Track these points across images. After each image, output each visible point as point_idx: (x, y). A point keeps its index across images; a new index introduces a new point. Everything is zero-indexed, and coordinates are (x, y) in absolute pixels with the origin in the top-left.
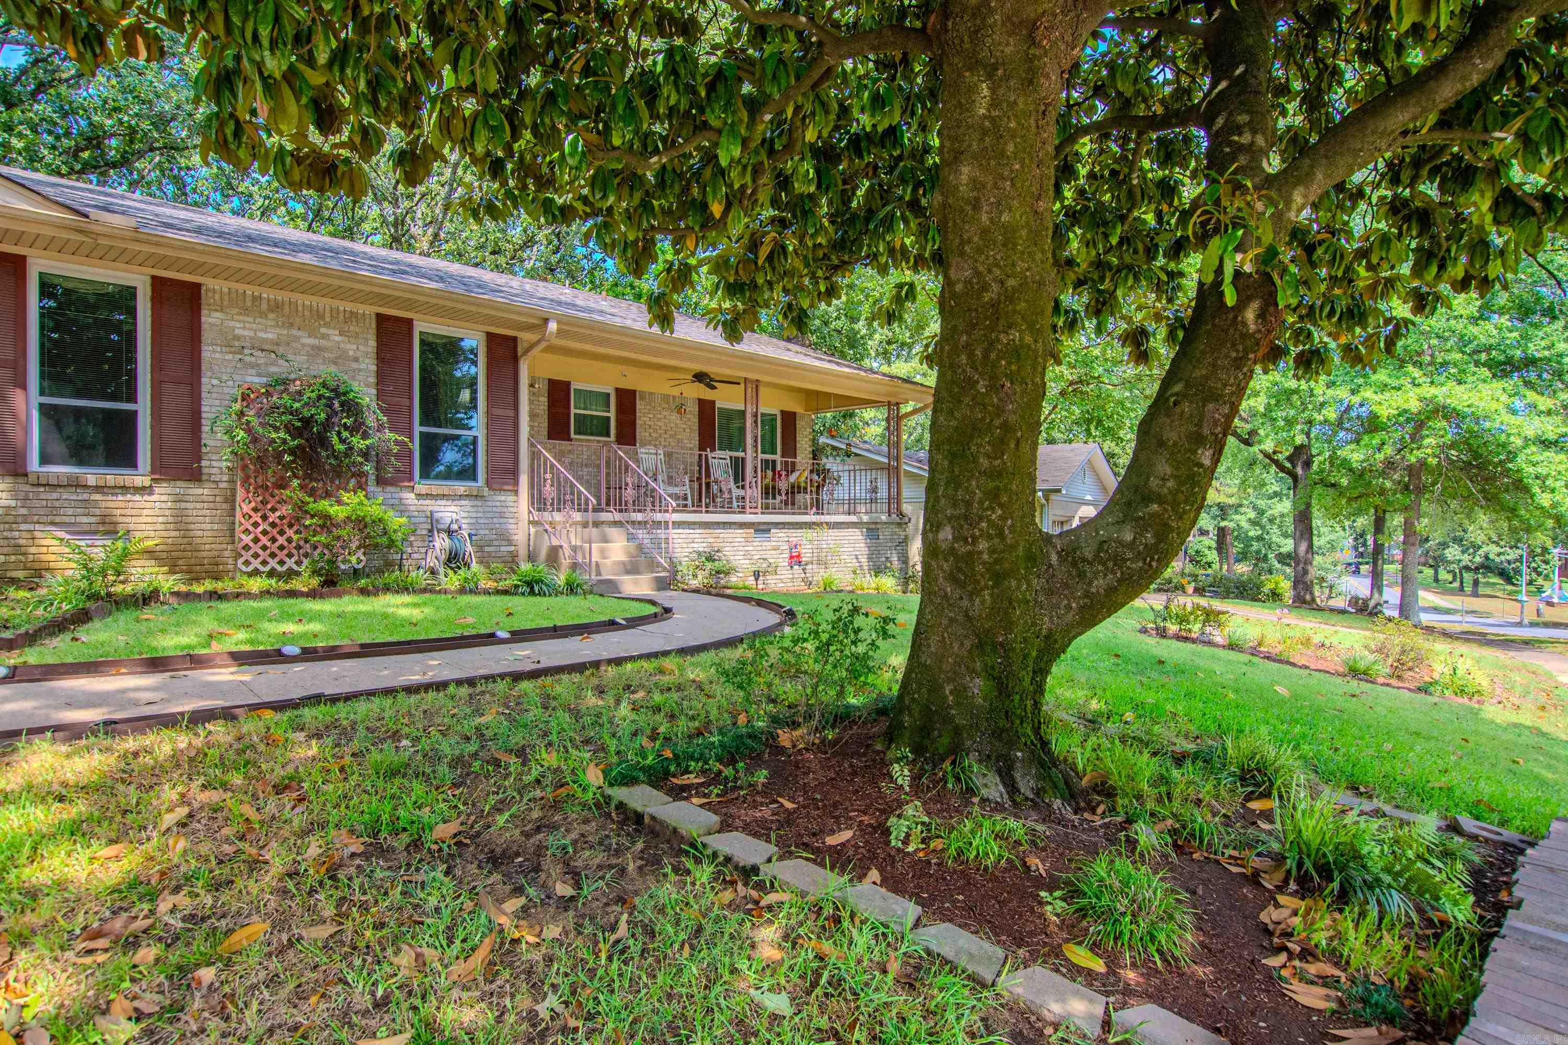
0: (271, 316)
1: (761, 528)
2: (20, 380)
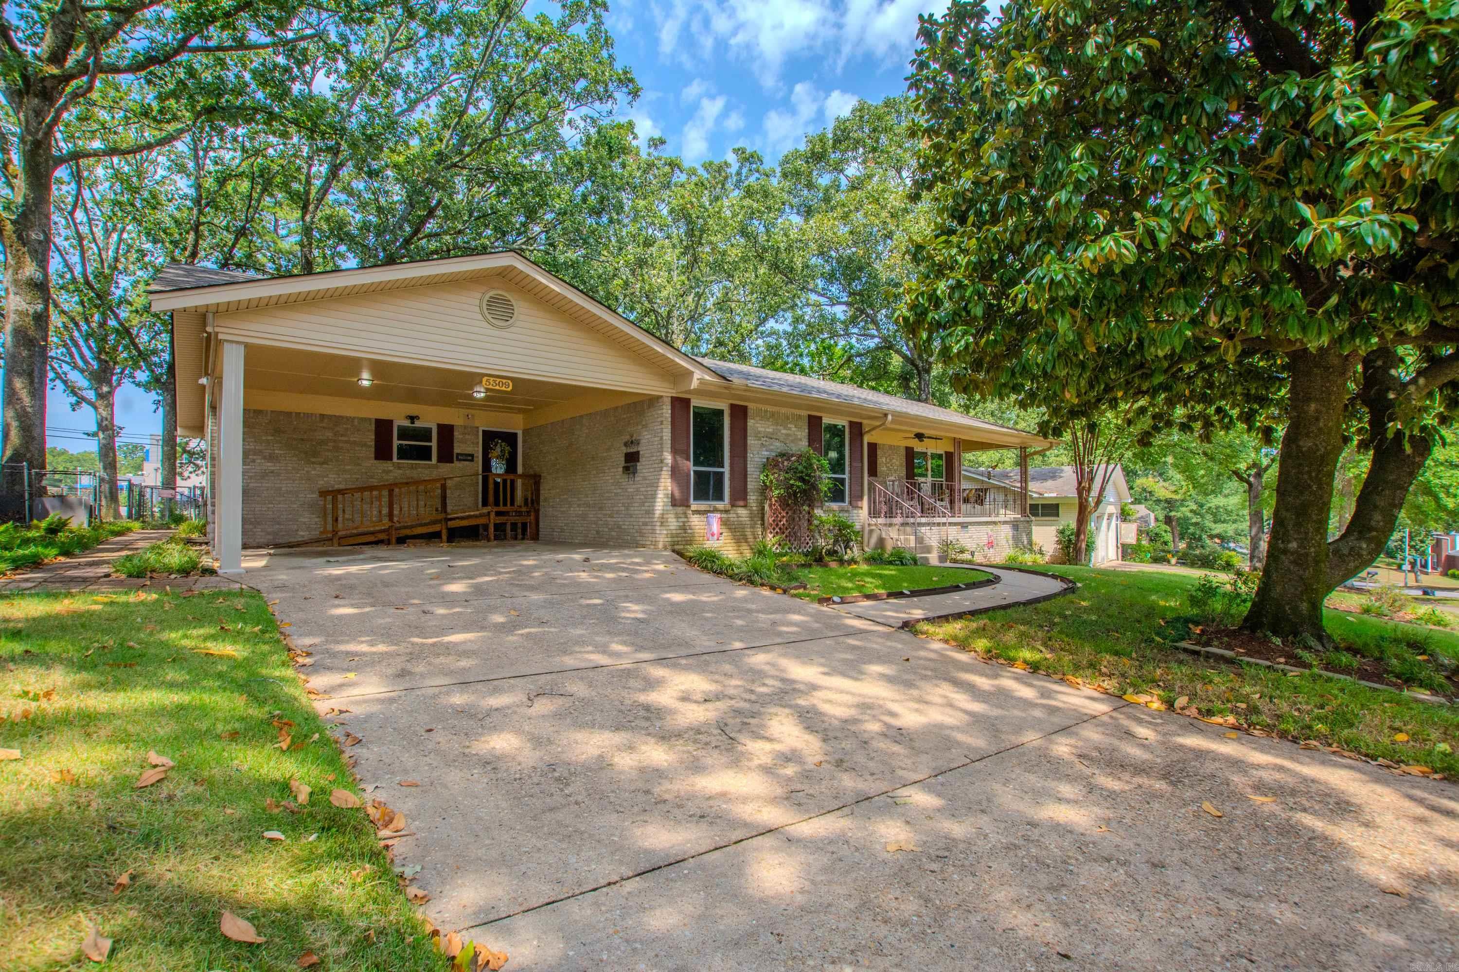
0: (771, 420)
1: (964, 526)
2: (688, 459)
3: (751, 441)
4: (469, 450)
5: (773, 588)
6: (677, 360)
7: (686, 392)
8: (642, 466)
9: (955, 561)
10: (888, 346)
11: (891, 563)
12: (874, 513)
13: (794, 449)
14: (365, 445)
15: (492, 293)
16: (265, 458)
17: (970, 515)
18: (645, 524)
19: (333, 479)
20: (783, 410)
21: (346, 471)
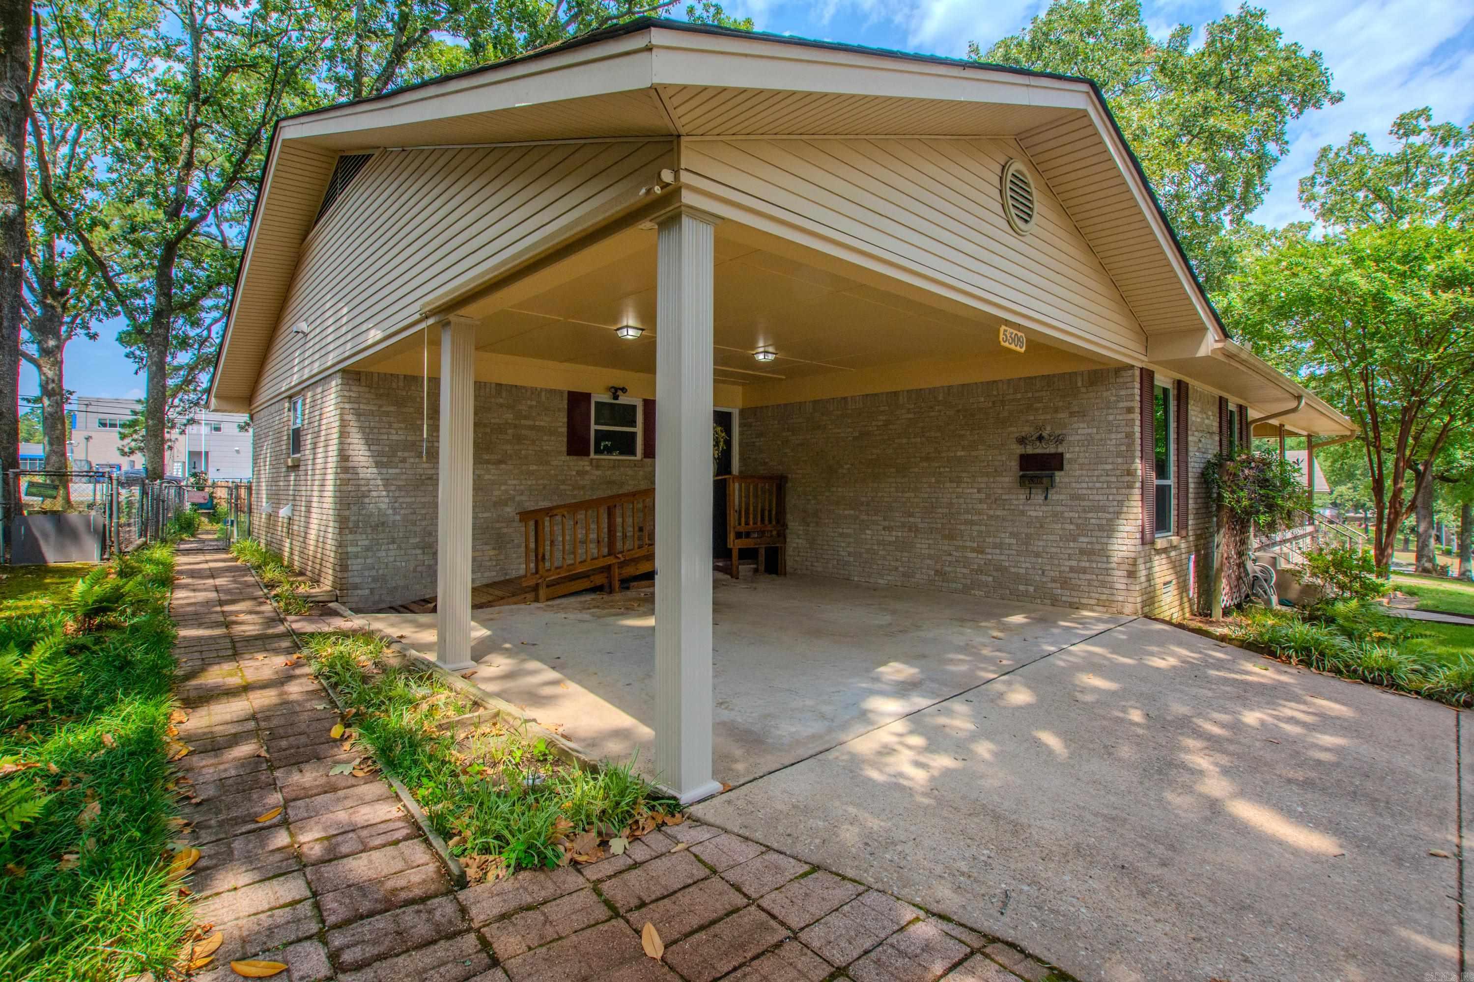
2: (1153, 468)
3: (1190, 437)
8: (1073, 477)
14: (552, 432)
15: (1014, 167)
19: (512, 486)
20: (1206, 390)
21: (530, 473)
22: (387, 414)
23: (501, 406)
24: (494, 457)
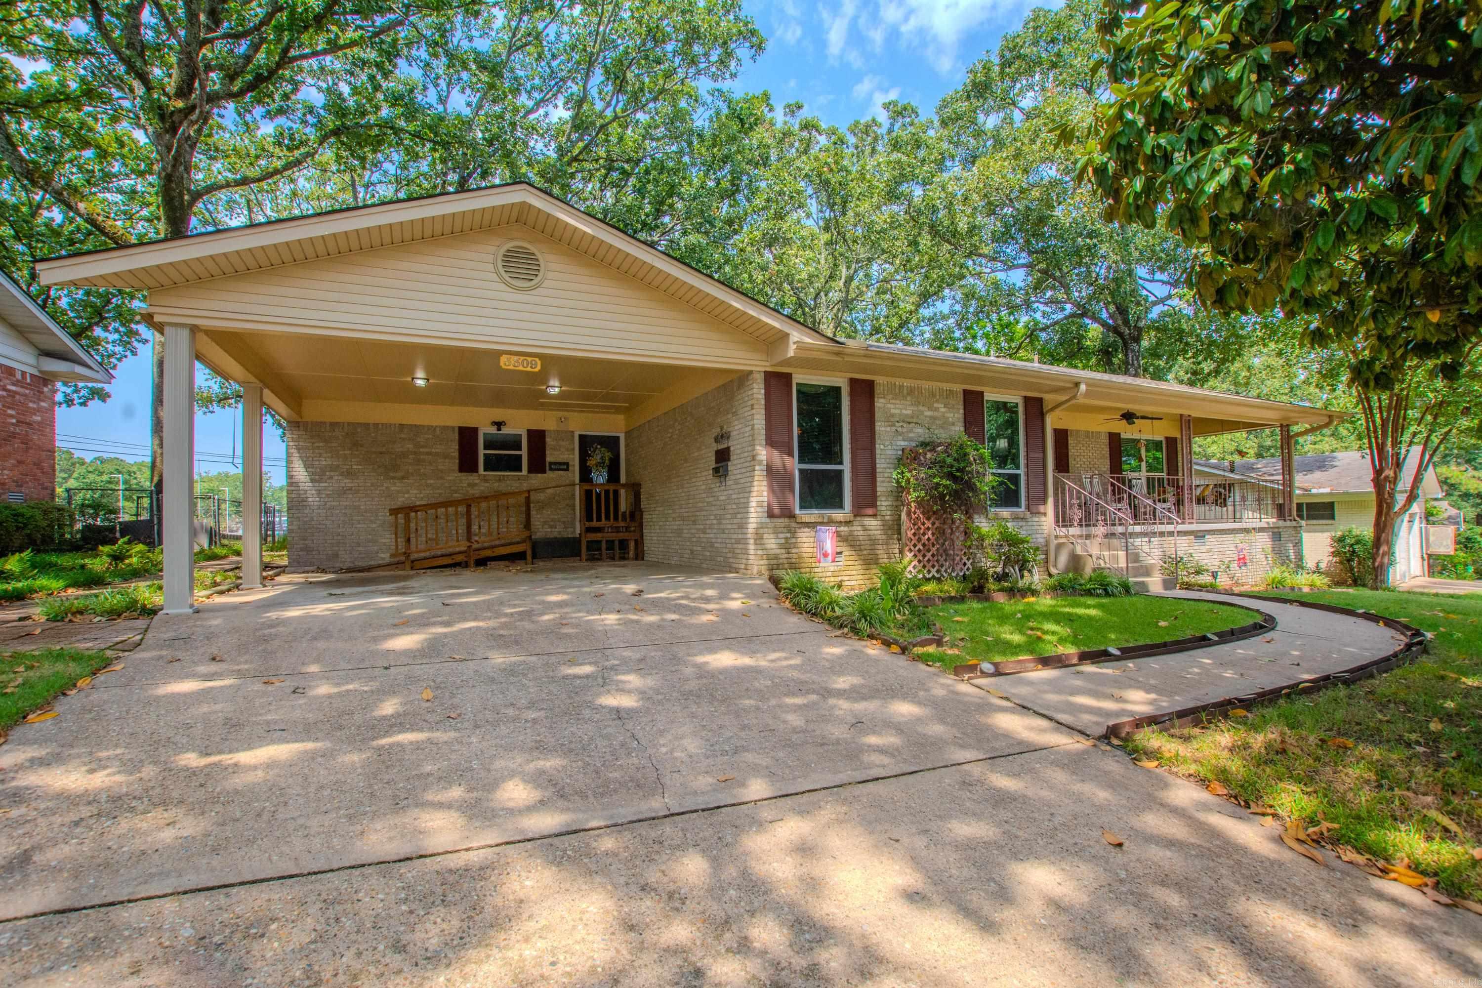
0: (909, 398)
1: (1199, 535)
2: (791, 454)
3: (880, 427)
4: (562, 457)
5: (887, 643)
6: (764, 319)
7: (781, 364)
8: (734, 466)
9: (1188, 587)
10: (1083, 312)
11: (1089, 593)
12: (1063, 520)
13: (942, 435)
14: (446, 456)
15: (510, 245)
16: (342, 474)
17: (1205, 520)
18: (738, 541)
19: (413, 495)
20: (926, 385)
21: (428, 486)
22: (318, 448)
23: (404, 439)
24: (399, 474)
